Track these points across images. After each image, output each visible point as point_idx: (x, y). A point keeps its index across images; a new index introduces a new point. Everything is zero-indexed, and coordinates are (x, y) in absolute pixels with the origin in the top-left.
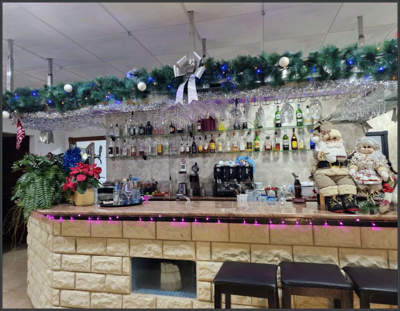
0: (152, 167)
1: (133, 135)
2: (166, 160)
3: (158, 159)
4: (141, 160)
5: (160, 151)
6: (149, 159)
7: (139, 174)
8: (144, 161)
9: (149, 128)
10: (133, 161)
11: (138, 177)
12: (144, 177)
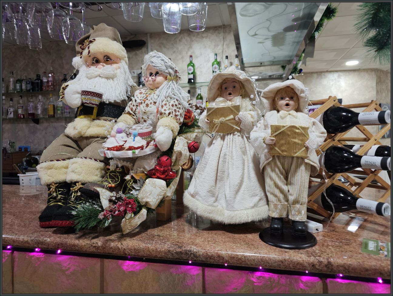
0: (46, 133)
1: (19, 92)
2: (61, 124)
3: (52, 122)
4: (32, 124)
5: (51, 113)
6: (43, 122)
7: (31, 141)
8: (36, 125)
9: (38, 83)
10: (24, 125)
11: (29, 145)
12: (37, 146)
